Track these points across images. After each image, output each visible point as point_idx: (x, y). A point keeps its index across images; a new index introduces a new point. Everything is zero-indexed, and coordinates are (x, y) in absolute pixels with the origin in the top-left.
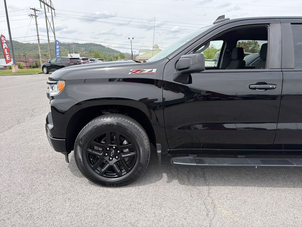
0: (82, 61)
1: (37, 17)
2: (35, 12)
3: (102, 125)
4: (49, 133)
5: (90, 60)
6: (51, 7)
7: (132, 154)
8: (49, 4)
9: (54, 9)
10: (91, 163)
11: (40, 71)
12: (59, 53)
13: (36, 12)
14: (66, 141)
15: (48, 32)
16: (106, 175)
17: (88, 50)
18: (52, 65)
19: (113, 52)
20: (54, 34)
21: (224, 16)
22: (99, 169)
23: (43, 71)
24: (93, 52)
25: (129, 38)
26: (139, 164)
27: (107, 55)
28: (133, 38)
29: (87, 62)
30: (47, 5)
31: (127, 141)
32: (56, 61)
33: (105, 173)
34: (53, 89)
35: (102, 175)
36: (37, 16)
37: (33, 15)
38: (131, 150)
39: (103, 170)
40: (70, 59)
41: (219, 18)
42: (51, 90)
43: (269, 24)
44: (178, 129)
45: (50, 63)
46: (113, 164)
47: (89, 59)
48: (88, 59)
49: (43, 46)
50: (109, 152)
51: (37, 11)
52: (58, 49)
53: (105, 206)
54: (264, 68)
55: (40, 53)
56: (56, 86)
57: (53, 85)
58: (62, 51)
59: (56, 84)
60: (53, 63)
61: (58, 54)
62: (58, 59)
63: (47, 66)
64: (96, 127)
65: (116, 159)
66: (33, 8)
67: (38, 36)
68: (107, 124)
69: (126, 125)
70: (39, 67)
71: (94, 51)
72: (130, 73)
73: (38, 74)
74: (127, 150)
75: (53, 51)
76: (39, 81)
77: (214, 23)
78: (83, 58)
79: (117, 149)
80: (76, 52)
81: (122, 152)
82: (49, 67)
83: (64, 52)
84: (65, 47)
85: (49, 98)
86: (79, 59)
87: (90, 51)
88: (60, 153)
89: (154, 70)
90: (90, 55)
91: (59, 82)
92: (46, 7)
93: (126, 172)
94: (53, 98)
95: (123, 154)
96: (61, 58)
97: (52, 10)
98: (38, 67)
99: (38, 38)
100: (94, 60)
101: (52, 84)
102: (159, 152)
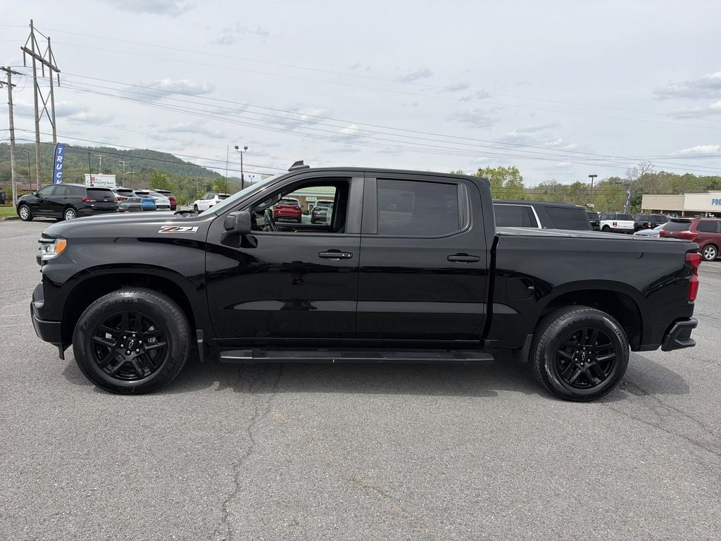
0: (117, 195)
1: (14, 88)
2: (9, 76)
3: (116, 302)
4: (36, 314)
5: (136, 193)
6: (50, 65)
7: (160, 344)
8: (47, 59)
9: (57, 71)
10: (98, 358)
11: (11, 214)
12: (61, 173)
13: (13, 75)
14: (62, 323)
15: (37, 122)
16: (121, 376)
17: (139, 166)
18: (42, 201)
19: (200, 174)
20: (54, 128)
21: (302, 161)
22: (109, 367)
23: (19, 213)
24: (151, 170)
25: (237, 148)
26: (171, 359)
27: (186, 180)
28: (246, 148)
29: (129, 198)
30: (42, 60)
31: (155, 327)
32: (53, 193)
33: (118, 372)
34: (48, 250)
35: (113, 376)
36: (14, 86)
37: (4, 83)
38: (159, 340)
39: (116, 368)
40: (88, 189)
41: (296, 164)
42: (44, 251)
43: (351, 178)
44: (224, 308)
45: (37, 195)
46: (130, 360)
47: (134, 191)
48: (131, 191)
49: (22, 152)
50: (126, 343)
51: (15, 73)
52: (60, 163)
53: (112, 412)
54: (343, 232)
55: (13, 171)
56: (52, 245)
57: (47, 245)
58: (72, 166)
59: (53, 242)
60: (46, 197)
61: (57, 176)
62: (59, 188)
63: (30, 203)
64: (107, 304)
65: (136, 352)
66: (6, 68)
67: (12, 130)
68: (124, 300)
69: (152, 303)
70: (6, 202)
71: (154, 169)
72: (160, 232)
73: (6, 220)
74: (154, 339)
75: (47, 164)
76: (9, 237)
77: (289, 170)
78: (121, 188)
79: (138, 338)
80: (109, 169)
81: (146, 342)
82: (34, 205)
83: (75, 168)
84: (80, 155)
85: (40, 264)
86: (109, 190)
87: (144, 170)
88: (50, 343)
89: (195, 229)
90: (143, 179)
91: (58, 240)
92: (38, 63)
93: (150, 372)
94: (46, 262)
95: (147, 346)
96: (65, 186)
97: (53, 72)
98: (4, 203)
99: (13, 134)
100: (147, 193)
101: (47, 242)
102: (200, 341)
